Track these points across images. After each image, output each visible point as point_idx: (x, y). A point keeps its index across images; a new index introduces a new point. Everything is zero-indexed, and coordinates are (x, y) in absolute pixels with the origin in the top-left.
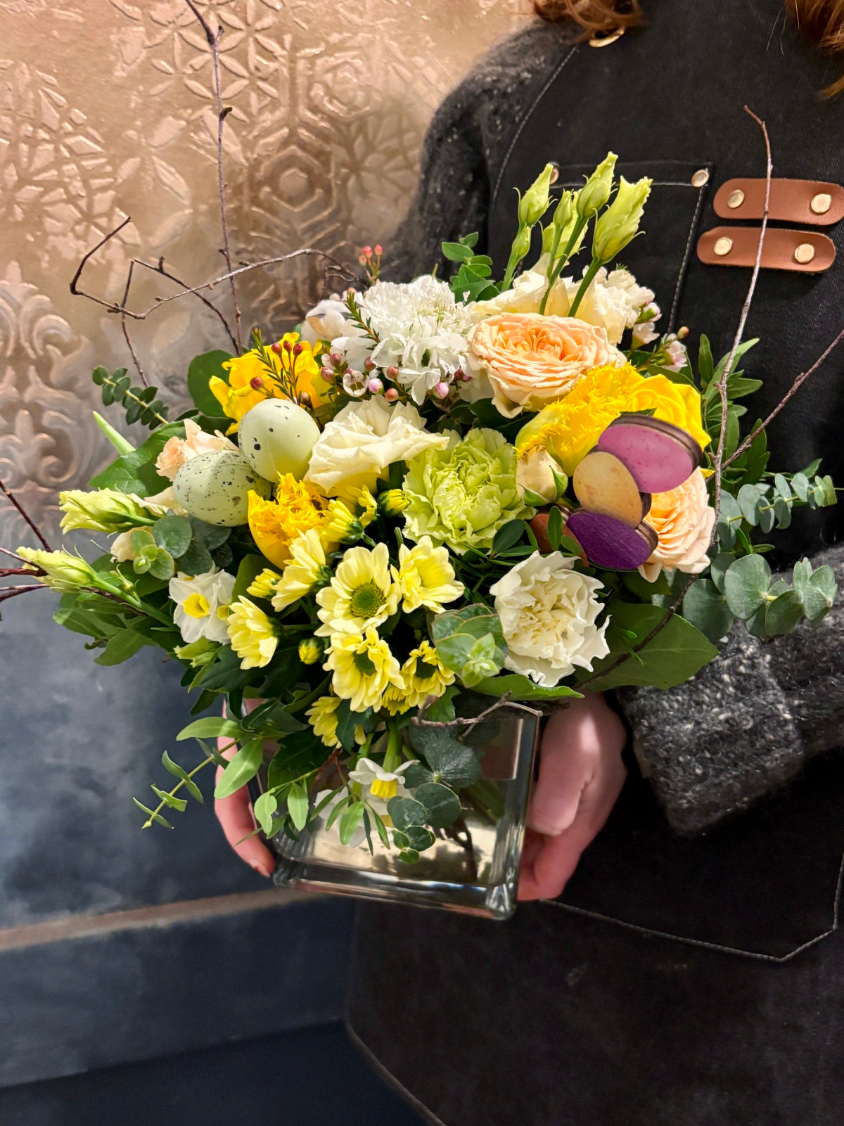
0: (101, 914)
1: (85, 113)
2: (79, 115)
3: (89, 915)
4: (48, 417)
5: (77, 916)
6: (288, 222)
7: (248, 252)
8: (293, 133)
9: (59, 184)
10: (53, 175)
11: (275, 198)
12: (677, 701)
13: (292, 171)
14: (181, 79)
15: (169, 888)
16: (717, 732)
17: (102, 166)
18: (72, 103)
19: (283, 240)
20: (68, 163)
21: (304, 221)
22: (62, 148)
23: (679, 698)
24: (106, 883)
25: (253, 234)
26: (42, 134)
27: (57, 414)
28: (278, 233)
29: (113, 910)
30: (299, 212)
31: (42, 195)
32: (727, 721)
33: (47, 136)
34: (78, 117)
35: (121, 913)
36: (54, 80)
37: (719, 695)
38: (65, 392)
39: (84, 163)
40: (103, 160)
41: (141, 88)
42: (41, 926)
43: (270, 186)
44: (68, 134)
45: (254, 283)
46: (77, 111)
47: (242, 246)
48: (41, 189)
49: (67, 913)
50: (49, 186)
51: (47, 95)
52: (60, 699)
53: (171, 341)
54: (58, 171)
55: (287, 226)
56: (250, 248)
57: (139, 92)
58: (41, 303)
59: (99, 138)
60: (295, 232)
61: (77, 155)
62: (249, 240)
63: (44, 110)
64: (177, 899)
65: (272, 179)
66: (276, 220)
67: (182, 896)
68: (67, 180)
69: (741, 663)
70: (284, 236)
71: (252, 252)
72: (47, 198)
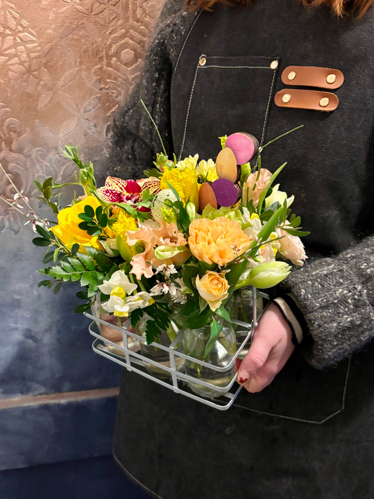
0: (35, 396)
1: (28, 22)
2: (25, 22)
3: (30, 396)
4: (11, 166)
5: (24, 397)
6: (125, 74)
7: (106, 89)
8: (127, 32)
9: (16, 55)
10: (13, 51)
11: (119, 63)
12: (329, 312)
13: (127, 50)
14: (73, 5)
15: (67, 385)
16: (346, 327)
17: (36, 47)
18: (22, 17)
19: (123, 84)
20: (20, 46)
21: (133, 74)
22: (17, 38)
23: (330, 311)
24: (38, 382)
25: (108, 80)
26: (8, 32)
27: (15, 165)
28: (120, 80)
29: (40, 394)
30: (130, 70)
31: (8, 61)
32: (351, 321)
33: (10, 33)
34: (25, 23)
35: (44, 396)
36: (13, 6)
37: (346, 309)
38: (18, 155)
39: (28, 46)
40: (36, 44)
41: (55, 9)
42: (8, 400)
43: (116, 57)
44: (20, 32)
45: (108, 104)
46: (24, 20)
47: (103, 86)
48: (7, 58)
49: (19, 395)
50: (11, 57)
51: (10, 13)
52: (16, 297)
53: (69, 131)
54: (15, 49)
55: (125, 77)
56: (107, 87)
57: (54, 11)
58: (7, 112)
59: (35, 34)
60: (128, 80)
61: (24, 42)
62: (106, 83)
63: (9, 20)
64: (71, 390)
65: (117, 54)
66: (119, 74)
67: (73, 389)
68: (19, 53)
69: (356, 294)
70: (123, 82)
71: (108, 89)
72: (10, 62)
